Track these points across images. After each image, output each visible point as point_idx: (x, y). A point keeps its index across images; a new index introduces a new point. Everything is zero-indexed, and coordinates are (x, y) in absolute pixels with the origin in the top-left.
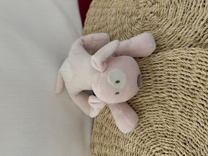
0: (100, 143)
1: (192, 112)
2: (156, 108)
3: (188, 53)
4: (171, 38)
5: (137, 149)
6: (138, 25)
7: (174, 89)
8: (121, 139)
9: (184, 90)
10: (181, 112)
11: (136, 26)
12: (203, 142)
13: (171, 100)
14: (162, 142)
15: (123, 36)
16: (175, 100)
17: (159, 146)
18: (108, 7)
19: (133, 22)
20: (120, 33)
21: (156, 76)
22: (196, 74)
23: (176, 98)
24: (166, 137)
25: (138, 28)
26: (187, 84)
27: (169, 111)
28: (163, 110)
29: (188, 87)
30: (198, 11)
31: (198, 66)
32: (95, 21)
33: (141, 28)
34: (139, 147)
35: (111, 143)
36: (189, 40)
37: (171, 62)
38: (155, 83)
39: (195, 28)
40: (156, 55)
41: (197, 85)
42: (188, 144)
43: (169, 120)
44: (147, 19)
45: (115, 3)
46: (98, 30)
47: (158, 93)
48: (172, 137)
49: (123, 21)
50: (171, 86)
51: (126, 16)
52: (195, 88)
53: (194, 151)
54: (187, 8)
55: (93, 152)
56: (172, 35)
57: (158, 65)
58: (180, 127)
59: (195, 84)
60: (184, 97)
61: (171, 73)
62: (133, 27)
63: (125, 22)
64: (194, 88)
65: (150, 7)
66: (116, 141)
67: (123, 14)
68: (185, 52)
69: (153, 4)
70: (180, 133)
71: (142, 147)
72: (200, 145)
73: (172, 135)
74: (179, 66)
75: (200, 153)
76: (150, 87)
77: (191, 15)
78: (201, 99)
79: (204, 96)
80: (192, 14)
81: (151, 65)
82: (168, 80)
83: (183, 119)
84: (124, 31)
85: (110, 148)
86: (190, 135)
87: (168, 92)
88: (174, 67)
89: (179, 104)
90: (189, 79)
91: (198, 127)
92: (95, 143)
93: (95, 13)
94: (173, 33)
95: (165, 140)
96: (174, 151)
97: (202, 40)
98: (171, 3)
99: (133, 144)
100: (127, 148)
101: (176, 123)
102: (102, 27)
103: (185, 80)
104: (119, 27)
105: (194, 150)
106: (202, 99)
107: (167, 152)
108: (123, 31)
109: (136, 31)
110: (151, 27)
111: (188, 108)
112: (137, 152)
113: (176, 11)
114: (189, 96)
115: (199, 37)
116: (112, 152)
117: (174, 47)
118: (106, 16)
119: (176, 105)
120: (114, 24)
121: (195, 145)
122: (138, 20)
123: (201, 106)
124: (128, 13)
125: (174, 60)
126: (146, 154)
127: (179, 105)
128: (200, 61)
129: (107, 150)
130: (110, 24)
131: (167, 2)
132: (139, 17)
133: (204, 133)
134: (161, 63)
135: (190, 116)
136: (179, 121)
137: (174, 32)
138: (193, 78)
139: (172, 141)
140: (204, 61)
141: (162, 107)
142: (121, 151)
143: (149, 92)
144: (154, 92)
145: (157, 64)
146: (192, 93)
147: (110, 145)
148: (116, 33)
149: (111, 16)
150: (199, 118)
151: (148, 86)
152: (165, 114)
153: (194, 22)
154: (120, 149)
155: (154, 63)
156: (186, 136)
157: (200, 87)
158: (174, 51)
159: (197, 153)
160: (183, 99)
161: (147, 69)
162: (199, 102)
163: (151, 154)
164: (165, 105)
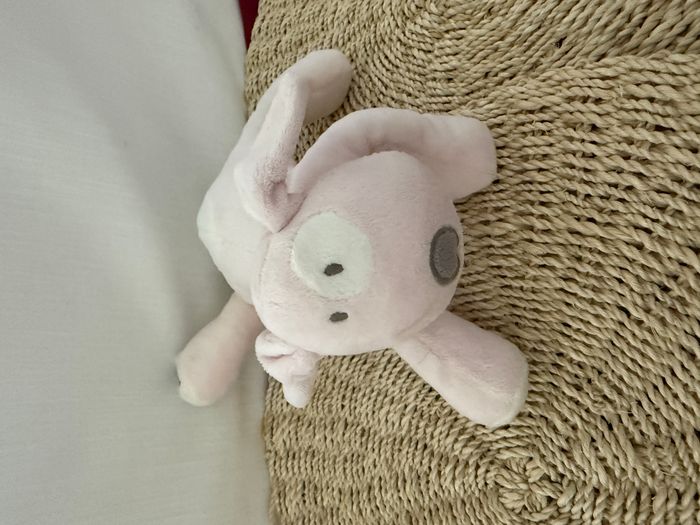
0: (293, 415)
1: (601, 273)
2: (478, 273)
3: (591, 78)
4: (533, 43)
5: (414, 422)
6: (426, 15)
7: (542, 204)
8: (364, 395)
9: (575, 202)
10: (566, 279)
11: (419, 20)
12: (638, 376)
16: (546, 239)
19: (409, 9)
20: (366, 50)
22: (615, 146)
23: (547, 231)
25: (426, 23)
26: (586, 182)
27: (523, 277)
28: (504, 277)
29: (589, 190)
31: (623, 115)
32: (286, 21)
33: (436, 25)
34: (422, 416)
35: (330, 412)
36: (594, 41)
37: (533, 117)
41: (621, 181)
42: (587, 388)
43: (525, 309)
46: (294, 49)
47: (487, 223)
50: (530, 197)
52: (613, 191)
53: (608, 411)
55: (270, 447)
56: (539, 33)
58: (562, 333)
59: (613, 178)
60: (576, 226)
61: (531, 152)
62: (410, 25)
63: (384, 12)
64: (610, 192)
66: (346, 402)
68: (579, 74)
70: (560, 355)
71: (432, 413)
72: (628, 386)
73: (535, 363)
74: (561, 124)
75: (631, 415)
78: (632, 229)
82: (521, 178)
83: (571, 300)
84: (379, 40)
86: (594, 357)
87: (522, 214)
88: (543, 133)
89: (558, 250)
90: (593, 164)
91: (622, 324)
92: (279, 416)
94: (539, 28)
96: (542, 416)
97: (637, 35)
99: (402, 405)
100: (383, 421)
101: (548, 318)
102: (309, 37)
103: (580, 169)
104: (364, 32)
105: (609, 408)
106: (637, 227)
108: (376, 42)
109: (417, 34)
110: (466, 17)
111: (589, 263)
112: (416, 433)
114: (591, 220)
115: (627, 26)
116: (332, 441)
117: (545, 69)
119: (548, 255)
120: (349, 22)
121: (615, 387)
123: (635, 250)
125: (543, 109)
126: (444, 435)
127: (556, 256)
128: (631, 97)
129: (317, 437)
130: (336, 24)
133: (645, 342)
134: (500, 125)
135: (594, 290)
137: (543, 21)
138: (606, 160)
140: (644, 95)
141: (499, 267)
142: (362, 435)
144: (473, 221)
146: (601, 211)
147: (326, 417)
148: (352, 49)
150: (626, 292)
152: (510, 292)
154: (359, 428)
156: (583, 359)
157: (631, 187)
158: (544, 81)
159: (619, 417)
160: (573, 232)
162: (627, 239)
163: (461, 433)
164: (513, 259)
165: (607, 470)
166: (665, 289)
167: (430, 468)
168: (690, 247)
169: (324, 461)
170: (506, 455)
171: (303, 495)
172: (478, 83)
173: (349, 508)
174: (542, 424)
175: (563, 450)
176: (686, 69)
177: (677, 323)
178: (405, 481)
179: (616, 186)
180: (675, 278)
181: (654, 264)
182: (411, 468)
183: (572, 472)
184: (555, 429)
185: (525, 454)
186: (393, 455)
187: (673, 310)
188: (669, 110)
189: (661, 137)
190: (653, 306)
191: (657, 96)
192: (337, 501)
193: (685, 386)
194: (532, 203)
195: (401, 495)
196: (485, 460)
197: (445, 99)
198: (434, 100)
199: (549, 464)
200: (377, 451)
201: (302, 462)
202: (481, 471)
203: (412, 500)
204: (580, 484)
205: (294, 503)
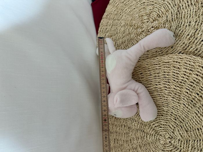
0: (111, 123)
1: (180, 97)
2: (155, 95)
3: (178, 58)
5: (141, 126)
6: (142, 35)
7: (168, 82)
8: (129, 119)
9: (175, 83)
10: (173, 98)
11: (141, 36)
12: (187, 118)
13: (166, 90)
14: (159, 119)
15: (130, 43)
16: (169, 90)
17: (158, 123)
18: (118, 20)
19: (138, 33)
21: (155, 73)
22: (183, 72)
23: (169, 88)
24: (162, 116)
26: (177, 79)
27: (164, 97)
28: (160, 96)
29: (178, 81)
30: (185, 29)
31: (184, 66)
32: (107, 30)
35: (121, 123)
36: (179, 48)
37: (166, 64)
38: (154, 78)
39: (183, 40)
40: (155, 59)
42: (177, 120)
43: (165, 103)
44: (149, 32)
45: (124, 17)
47: (157, 85)
48: (166, 115)
49: (131, 32)
50: (166, 80)
51: (133, 28)
52: (182, 81)
54: (178, 26)
57: (157, 66)
58: (172, 108)
59: (182, 79)
60: (175, 88)
61: (166, 71)
62: (138, 37)
63: (132, 32)
65: (152, 23)
66: (125, 121)
67: (131, 26)
68: (175, 57)
69: (154, 21)
70: (172, 113)
71: (145, 124)
72: (185, 120)
73: (167, 114)
74: (172, 66)
75: (186, 125)
76: (151, 81)
77: (180, 31)
78: (186, 89)
79: (188, 87)
80: (182, 30)
81: (152, 65)
82: (164, 76)
83: (174, 102)
84: (131, 39)
85: (120, 126)
86: (179, 114)
87: (164, 84)
88: (168, 67)
89: (171, 92)
90: (179, 75)
93: (107, 24)
95: (161, 118)
96: (168, 125)
97: (187, 49)
98: (167, 21)
99: (138, 122)
100: (134, 125)
101: (170, 105)
102: (113, 35)
103: (176, 76)
104: (127, 36)
105: (182, 124)
106: (187, 89)
107: (163, 126)
108: (130, 39)
111: (178, 95)
112: (141, 128)
113: (171, 27)
114: (178, 87)
115: (185, 47)
116: (121, 129)
117: (169, 53)
118: (116, 27)
119: (169, 93)
120: (123, 33)
121: (183, 120)
122: (142, 32)
123: (186, 93)
124: (134, 25)
125: (168, 62)
126: (148, 129)
128: (186, 63)
129: (118, 129)
130: (120, 33)
131: (164, 20)
132: (143, 30)
133: (188, 111)
134: (159, 64)
135: (179, 100)
136: (172, 104)
138: (181, 75)
139: (166, 118)
140: (188, 63)
141: (159, 94)
142: (129, 128)
143: (150, 84)
144: (154, 84)
145: (156, 64)
146: (180, 85)
148: (124, 40)
149: (120, 27)
150: (185, 101)
151: (150, 80)
152: (162, 100)
153: (182, 36)
154: (128, 127)
155: (154, 64)
156: (177, 114)
157: (186, 81)
158: (168, 56)
159: (184, 126)
160: (174, 89)
161: (148, 68)
162: (185, 91)
163: (151, 128)
164: (162, 93)
165: (181, 136)
166: (192, 101)
167: (144, 136)
168: (197, 93)
169: (119, 134)
170: (161, 133)
171: (114, 142)
172: (154, 53)
173: (126, 144)
174: (168, 127)
175: (172, 132)
176: (196, 59)
177: (194, 108)
178: (139, 138)
179: (183, 80)
180: (194, 99)
181: (190, 96)
182: (140, 135)
183: (174, 136)
184: (171, 128)
185: (165, 133)
186: (136, 133)
187: (194, 105)
188: (193, 67)
189: (191, 72)
190: (190, 104)
191: (190, 64)
192: (123, 143)
193: (196, 120)
194: (166, 82)
195: (138, 141)
196: (157, 134)
197: (147, 55)
198: (144, 55)
199: (170, 135)
200: (132, 132)
201: (114, 134)
202: (156, 136)
203: (140, 142)
204: (176, 139)
205: (112, 143)
